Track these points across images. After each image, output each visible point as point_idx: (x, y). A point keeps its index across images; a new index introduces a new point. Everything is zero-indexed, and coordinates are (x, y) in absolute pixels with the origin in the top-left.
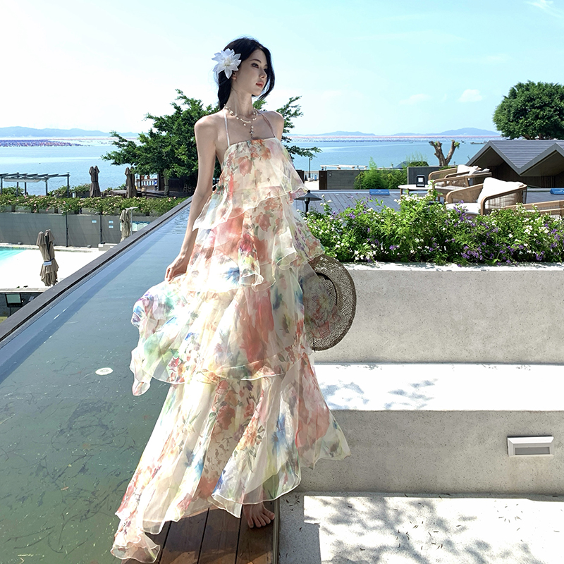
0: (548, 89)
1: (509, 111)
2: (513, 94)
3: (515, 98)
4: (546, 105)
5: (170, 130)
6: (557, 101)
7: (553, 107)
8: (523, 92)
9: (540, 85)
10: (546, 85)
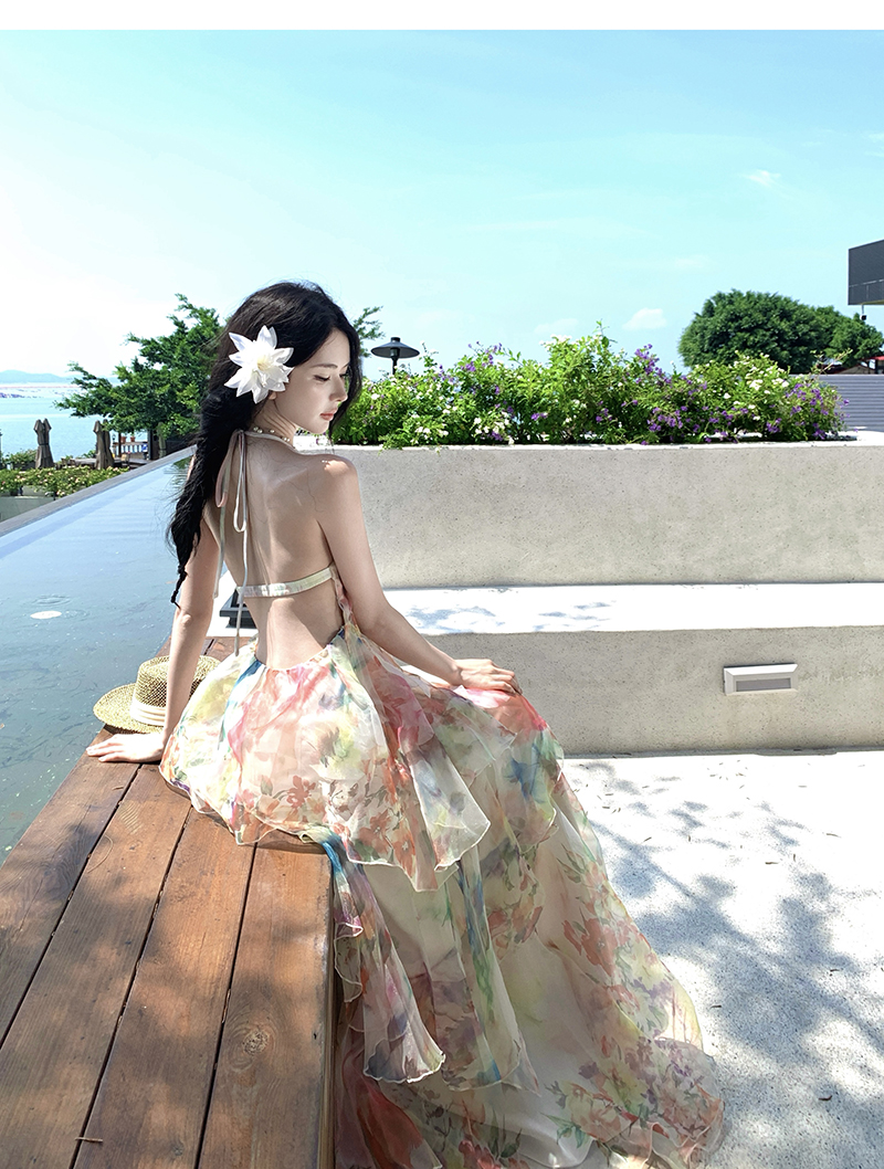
0: (762, 302)
1: (703, 336)
2: (710, 310)
3: (712, 316)
4: (759, 326)
5: (167, 360)
6: (775, 319)
7: (768, 330)
8: (724, 306)
9: (749, 295)
10: (760, 296)
